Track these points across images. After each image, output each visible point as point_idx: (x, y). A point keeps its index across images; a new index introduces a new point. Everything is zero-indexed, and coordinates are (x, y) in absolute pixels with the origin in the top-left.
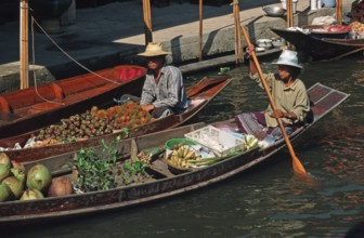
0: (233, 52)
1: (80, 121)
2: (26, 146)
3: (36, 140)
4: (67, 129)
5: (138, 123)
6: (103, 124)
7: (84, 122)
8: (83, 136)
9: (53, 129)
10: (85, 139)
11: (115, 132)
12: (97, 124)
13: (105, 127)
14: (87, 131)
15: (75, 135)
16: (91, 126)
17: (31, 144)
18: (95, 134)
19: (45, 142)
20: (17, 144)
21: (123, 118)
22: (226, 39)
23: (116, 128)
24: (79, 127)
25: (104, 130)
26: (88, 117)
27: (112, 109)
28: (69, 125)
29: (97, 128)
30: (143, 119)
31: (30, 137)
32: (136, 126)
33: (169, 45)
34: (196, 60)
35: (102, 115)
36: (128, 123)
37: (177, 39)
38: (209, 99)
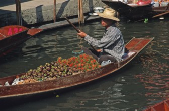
0: (77, 16)
1: (50, 66)
2: (13, 84)
3: (20, 80)
4: (41, 72)
5: (90, 68)
6: (66, 69)
7: (53, 67)
8: (52, 77)
9: (32, 72)
10: (54, 78)
11: (74, 74)
12: (62, 69)
13: (68, 71)
14: (56, 73)
15: (47, 76)
16: (58, 70)
17: (16, 82)
18: (61, 76)
19: (27, 81)
20: (7, 83)
21: (80, 64)
22: (72, 7)
23: (75, 72)
24: (50, 71)
25: (67, 73)
26: (56, 64)
27: (71, 58)
28: (42, 69)
29: (62, 72)
30: (93, 65)
31: (15, 77)
32: (89, 70)
33: (35, 11)
34: (52, 21)
35: (65, 62)
36: (83, 68)
37: (40, 6)
38: (138, 52)
